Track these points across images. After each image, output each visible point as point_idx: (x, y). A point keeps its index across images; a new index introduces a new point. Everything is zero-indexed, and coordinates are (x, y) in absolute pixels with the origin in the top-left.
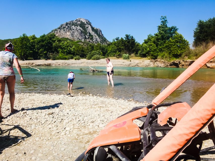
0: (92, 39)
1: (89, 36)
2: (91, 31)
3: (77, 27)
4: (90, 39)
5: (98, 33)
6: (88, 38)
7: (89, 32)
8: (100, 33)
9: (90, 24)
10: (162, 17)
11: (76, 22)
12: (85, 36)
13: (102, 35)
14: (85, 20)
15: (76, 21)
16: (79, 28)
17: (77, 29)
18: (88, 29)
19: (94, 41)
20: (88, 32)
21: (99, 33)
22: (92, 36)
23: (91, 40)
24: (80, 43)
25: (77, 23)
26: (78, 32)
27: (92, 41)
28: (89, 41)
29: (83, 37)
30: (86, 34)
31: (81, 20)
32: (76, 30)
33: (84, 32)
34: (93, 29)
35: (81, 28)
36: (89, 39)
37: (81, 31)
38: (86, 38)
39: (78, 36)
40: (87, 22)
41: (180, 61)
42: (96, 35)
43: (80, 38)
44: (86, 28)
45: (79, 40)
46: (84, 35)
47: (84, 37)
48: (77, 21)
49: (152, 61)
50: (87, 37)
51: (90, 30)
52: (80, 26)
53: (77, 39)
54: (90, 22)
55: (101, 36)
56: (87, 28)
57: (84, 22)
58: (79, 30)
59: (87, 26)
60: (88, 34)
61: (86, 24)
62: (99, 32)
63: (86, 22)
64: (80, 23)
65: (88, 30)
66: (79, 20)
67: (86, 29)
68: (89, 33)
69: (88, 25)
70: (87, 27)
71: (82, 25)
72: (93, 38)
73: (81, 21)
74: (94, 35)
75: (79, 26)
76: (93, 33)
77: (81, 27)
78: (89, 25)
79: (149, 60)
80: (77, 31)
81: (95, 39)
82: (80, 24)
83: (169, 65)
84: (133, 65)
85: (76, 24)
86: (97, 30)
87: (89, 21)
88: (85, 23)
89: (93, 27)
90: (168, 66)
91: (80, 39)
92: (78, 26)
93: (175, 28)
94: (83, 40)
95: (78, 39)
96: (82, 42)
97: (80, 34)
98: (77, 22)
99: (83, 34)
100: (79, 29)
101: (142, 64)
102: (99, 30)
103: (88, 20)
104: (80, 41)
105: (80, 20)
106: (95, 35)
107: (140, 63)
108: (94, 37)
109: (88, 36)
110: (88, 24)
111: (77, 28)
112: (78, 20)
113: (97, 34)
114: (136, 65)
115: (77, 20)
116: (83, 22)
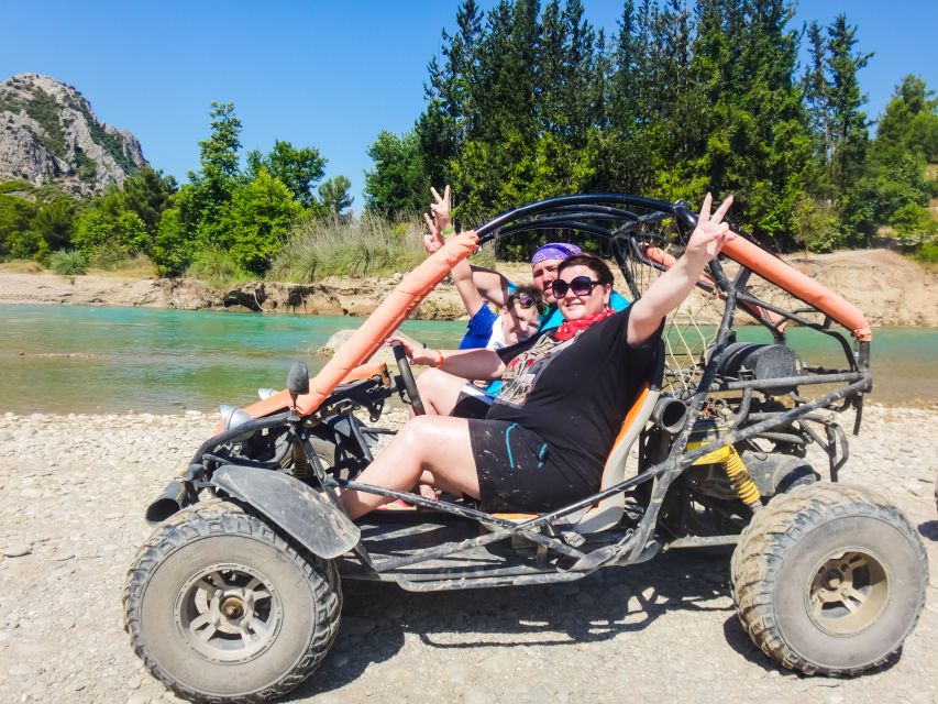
0: (90, 177)
1: (74, 162)
2: (86, 142)
3: (15, 117)
4: (83, 179)
5: (121, 153)
6: (72, 173)
7: (76, 145)
8: (135, 152)
9: (84, 106)
10: (215, 105)
11: (10, 89)
12: (55, 163)
13: (145, 162)
14: (60, 86)
15: (9, 84)
16: (22, 119)
17: (13, 126)
18: (71, 129)
19: (100, 190)
20: (68, 146)
21: (129, 153)
22: (90, 164)
23: (83, 184)
24: (24, 194)
25: (15, 95)
26: (16, 142)
27: (92, 188)
28: (77, 190)
29: (44, 164)
30: (59, 153)
31: (36, 82)
32: (9, 128)
33: (49, 142)
34: (97, 132)
35: (35, 125)
36: (76, 178)
37: (34, 136)
38: (58, 171)
39: (14, 159)
40: (67, 98)
41: (263, 287)
42: (110, 159)
43: (24, 169)
44: (62, 124)
45: (20, 178)
46: (48, 158)
47: (47, 167)
48: (18, 88)
49: (159, 285)
50: (64, 167)
51: (80, 132)
52: (28, 112)
53: (11, 175)
54: (84, 100)
55: (136, 166)
56: (68, 123)
57: (53, 96)
58: (25, 132)
59: (66, 114)
60: (71, 154)
61: (63, 108)
62: (128, 149)
63: (63, 95)
64: (30, 97)
65: (70, 134)
66: (28, 81)
67: (63, 129)
68: (78, 150)
69: (74, 111)
70: (65, 121)
71: (41, 107)
72: (94, 174)
73: (35, 88)
74: (99, 161)
75: (23, 112)
76: (95, 152)
77: (36, 119)
78: (78, 110)
79: (151, 282)
80: (13, 132)
81: (103, 181)
82: (32, 103)
83: (217, 301)
84: (79, 299)
85: (8, 99)
86: (120, 138)
87: (78, 94)
88: (59, 99)
89: (98, 125)
90: (213, 307)
91: (25, 176)
92: (16, 111)
93: (313, 158)
94: (39, 178)
95: (15, 173)
96: (34, 191)
97: (28, 152)
98: (18, 91)
99: (42, 153)
100: (24, 127)
101: (119, 297)
102: (129, 141)
103: (72, 88)
104: (21, 185)
105: (32, 85)
106: (107, 162)
107: (113, 292)
108: (101, 170)
109: (70, 164)
110: (71, 106)
111: (11, 121)
112: (20, 85)
113: (119, 158)
114: (93, 301)
115: (17, 81)
116: (49, 93)
